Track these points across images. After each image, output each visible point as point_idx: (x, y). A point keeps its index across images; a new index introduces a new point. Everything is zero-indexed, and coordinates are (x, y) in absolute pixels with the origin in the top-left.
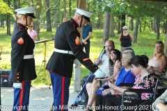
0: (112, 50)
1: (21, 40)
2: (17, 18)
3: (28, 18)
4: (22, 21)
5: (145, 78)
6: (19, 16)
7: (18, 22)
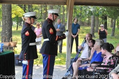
0: (90, 40)
1: (27, 33)
2: (25, 19)
3: (32, 19)
4: (28, 21)
5: (110, 58)
6: (26, 18)
7: (26, 21)
